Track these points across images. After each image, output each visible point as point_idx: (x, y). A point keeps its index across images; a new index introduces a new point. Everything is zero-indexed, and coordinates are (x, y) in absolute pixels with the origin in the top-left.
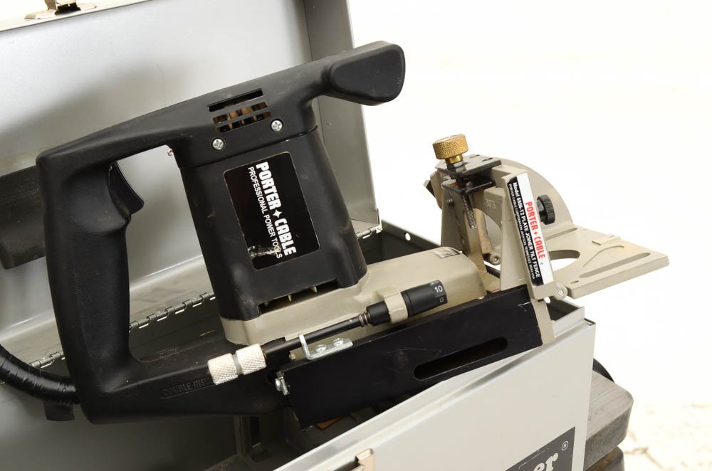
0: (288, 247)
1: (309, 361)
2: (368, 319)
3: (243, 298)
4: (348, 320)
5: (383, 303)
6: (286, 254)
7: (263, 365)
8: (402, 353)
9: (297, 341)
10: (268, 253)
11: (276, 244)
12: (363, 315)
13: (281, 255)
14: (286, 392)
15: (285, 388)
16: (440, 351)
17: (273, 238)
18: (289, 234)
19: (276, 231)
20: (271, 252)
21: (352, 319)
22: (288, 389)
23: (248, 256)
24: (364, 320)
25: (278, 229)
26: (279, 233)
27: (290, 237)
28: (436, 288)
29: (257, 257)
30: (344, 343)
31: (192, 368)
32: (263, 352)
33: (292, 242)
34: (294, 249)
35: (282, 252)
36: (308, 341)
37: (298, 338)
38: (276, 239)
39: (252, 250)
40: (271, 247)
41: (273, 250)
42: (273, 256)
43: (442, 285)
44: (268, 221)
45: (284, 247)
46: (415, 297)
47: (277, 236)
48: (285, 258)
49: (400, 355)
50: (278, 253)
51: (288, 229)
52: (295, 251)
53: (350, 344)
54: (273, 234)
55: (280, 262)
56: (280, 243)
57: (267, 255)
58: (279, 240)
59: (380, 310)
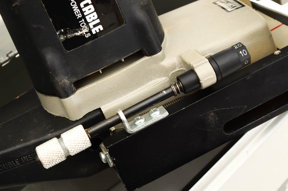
0: (95, 26)
1: (130, 134)
2: (180, 88)
3: (58, 79)
4: (161, 92)
5: (192, 71)
6: (94, 33)
7: (88, 144)
8: (212, 114)
9: (117, 117)
10: (77, 34)
11: (83, 25)
12: (175, 85)
13: (89, 35)
14: (111, 164)
15: (110, 161)
16: (246, 106)
17: (80, 19)
18: (95, 14)
19: (82, 13)
20: (79, 34)
21: (165, 90)
22: (113, 161)
23: (58, 40)
24: (177, 89)
25: (83, 10)
26: (85, 14)
27: (96, 16)
28: (241, 52)
29: (67, 39)
30: (161, 113)
31: (18, 146)
32: (86, 131)
33: (98, 21)
34: (101, 27)
35: (90, 31)
36: (127, 116)
37: (117, 114)
38: (83, 20)
39: (61, 33)
40: (80, 28)
41: (81, 31)
42: (82, 36)
43: (245, 49)
44: (73, 4)
45: (91, 27)
46: (222, 62)
47: (84, 17)
48: (94, 36)
49: (211, 116)
50: (86, 33)
51: (93, 9)
52: (102, 29)
53: (166, 114)
54: (79, 16)
55: (89, 41)
56: (87, 23)
57: (76, 36)
58: (86, 21)
59: (190, 78)
